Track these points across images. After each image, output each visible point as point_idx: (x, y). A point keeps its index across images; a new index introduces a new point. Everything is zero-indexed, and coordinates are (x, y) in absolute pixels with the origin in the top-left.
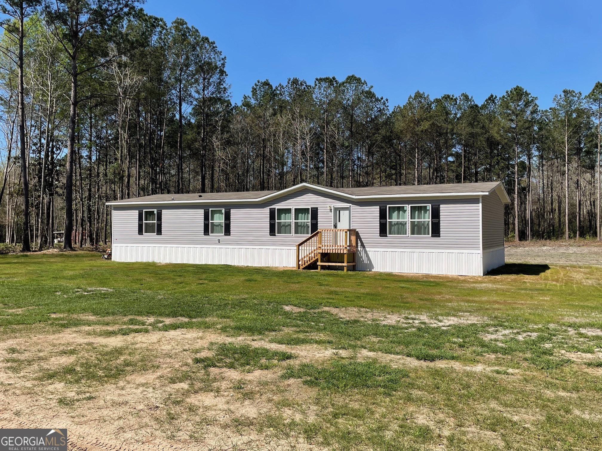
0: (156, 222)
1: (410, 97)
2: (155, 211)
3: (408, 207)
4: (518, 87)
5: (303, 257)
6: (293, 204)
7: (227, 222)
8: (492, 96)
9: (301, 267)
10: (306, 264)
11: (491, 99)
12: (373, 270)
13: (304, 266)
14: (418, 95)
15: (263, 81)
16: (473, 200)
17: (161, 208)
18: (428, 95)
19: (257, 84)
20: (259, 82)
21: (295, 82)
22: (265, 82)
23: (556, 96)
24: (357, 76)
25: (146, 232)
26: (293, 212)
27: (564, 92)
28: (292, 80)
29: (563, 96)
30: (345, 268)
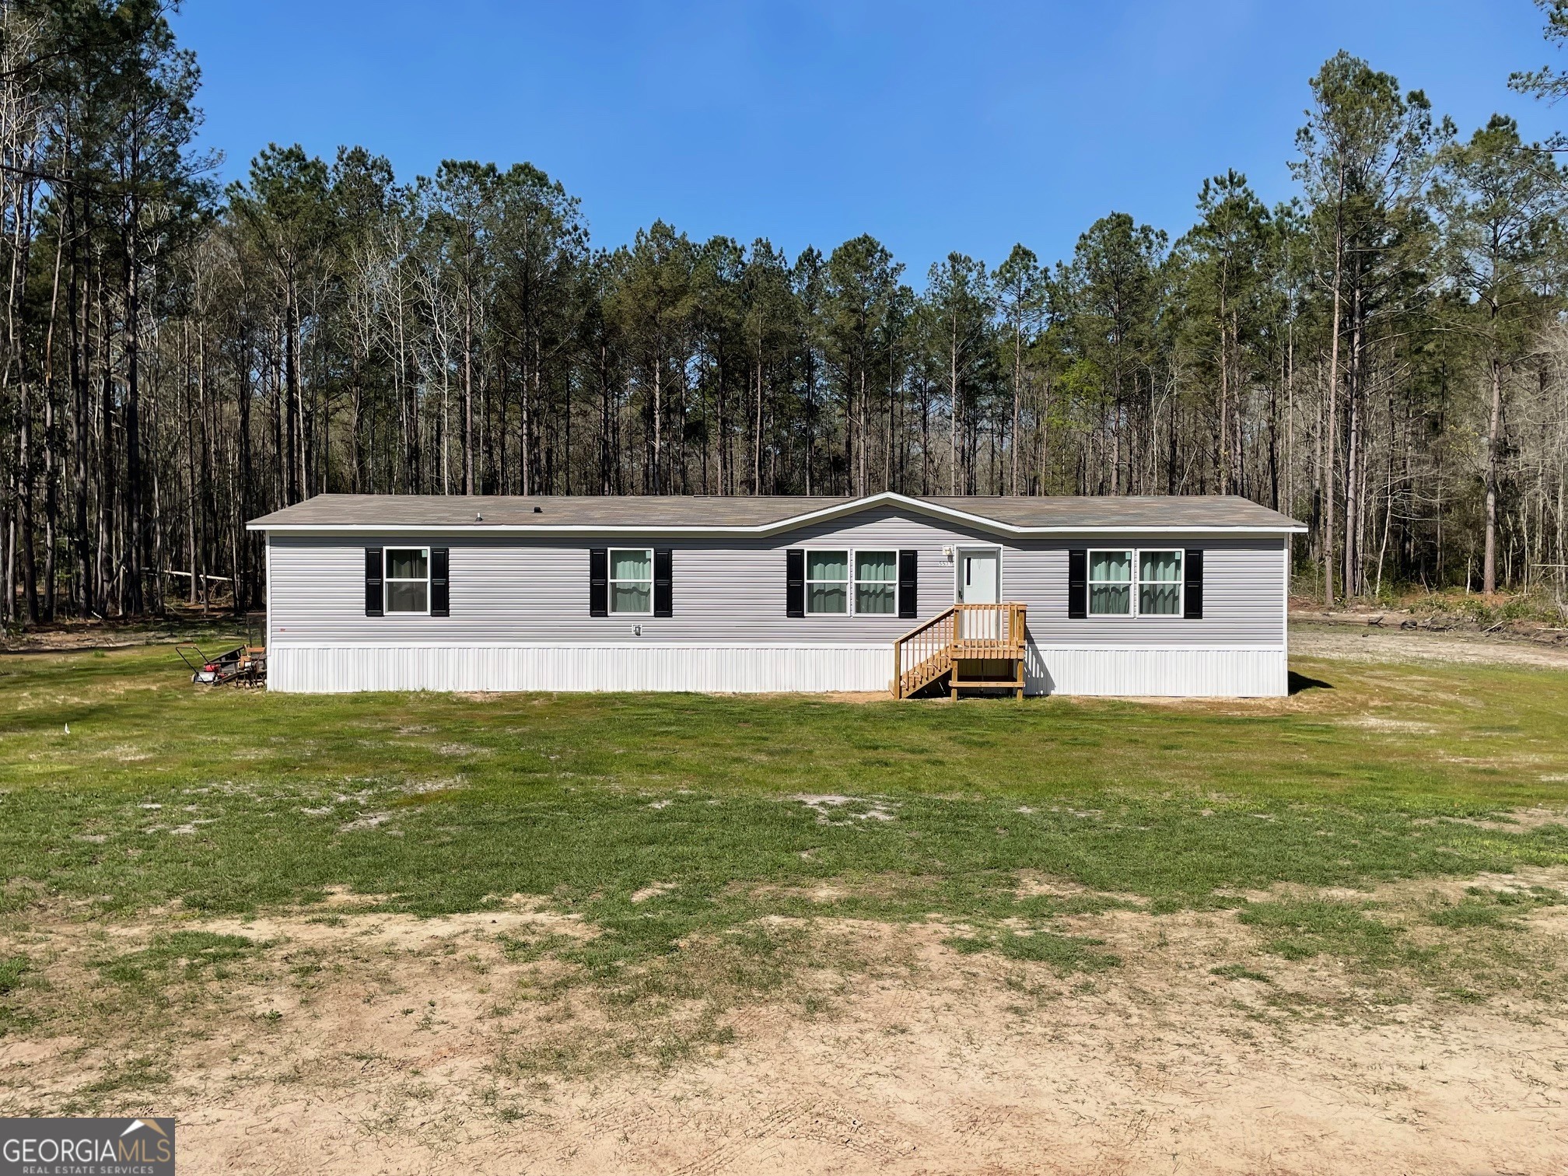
0: (428, 580)
1: (641, 233)
2: (427, 551)
3: (1134, 554)
4: (866, 236)
5: (910, 668)
6: (851, 541)
7: (663, 582)
8: (811, 250)
9: (905, 694)
10: (919, 687)
11: (809, 258)
12: (1053, 692)
13: (912, 691)
14: (661, 231)
15: (286, 149)
16: (1272, 542)
17: (443, 544)
18: (684, 235)
19: (268, 152)
20: (273, 148)
21: (359, 157)
22: (291, 151)
23: (934, 266)
24: (539, 167)
25: (390, 609)
26: (852, 559)
27: (953, 258)
28: (349, 151)
29: (948, 265)
30: (1020, 693)
